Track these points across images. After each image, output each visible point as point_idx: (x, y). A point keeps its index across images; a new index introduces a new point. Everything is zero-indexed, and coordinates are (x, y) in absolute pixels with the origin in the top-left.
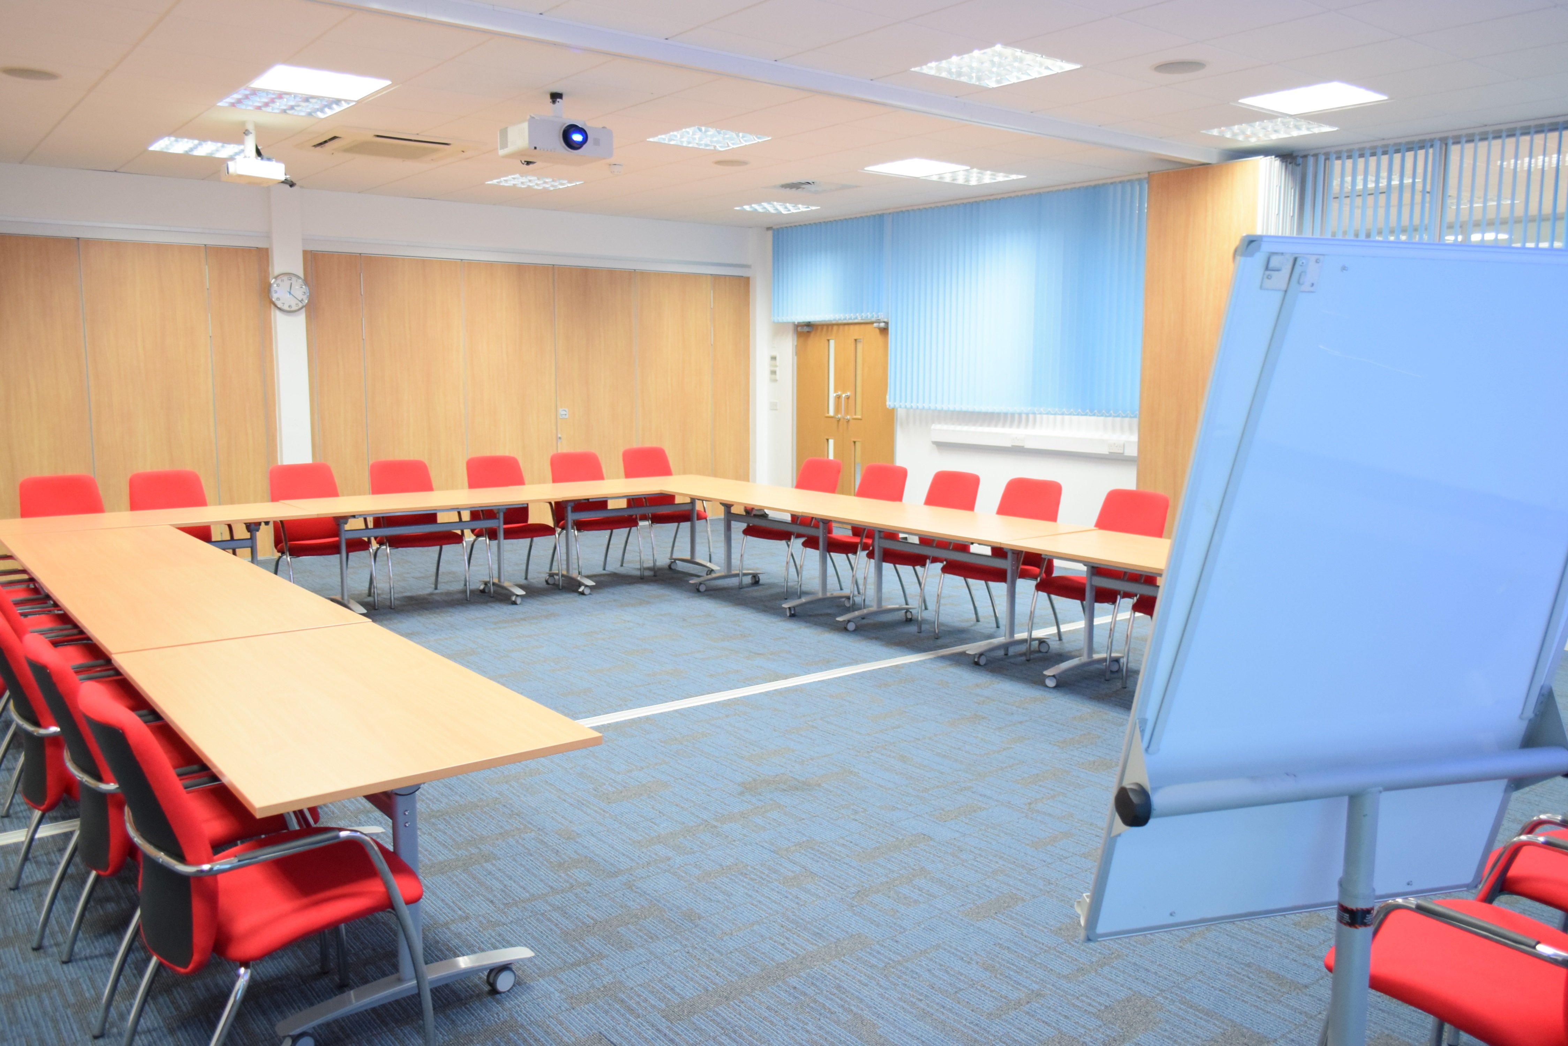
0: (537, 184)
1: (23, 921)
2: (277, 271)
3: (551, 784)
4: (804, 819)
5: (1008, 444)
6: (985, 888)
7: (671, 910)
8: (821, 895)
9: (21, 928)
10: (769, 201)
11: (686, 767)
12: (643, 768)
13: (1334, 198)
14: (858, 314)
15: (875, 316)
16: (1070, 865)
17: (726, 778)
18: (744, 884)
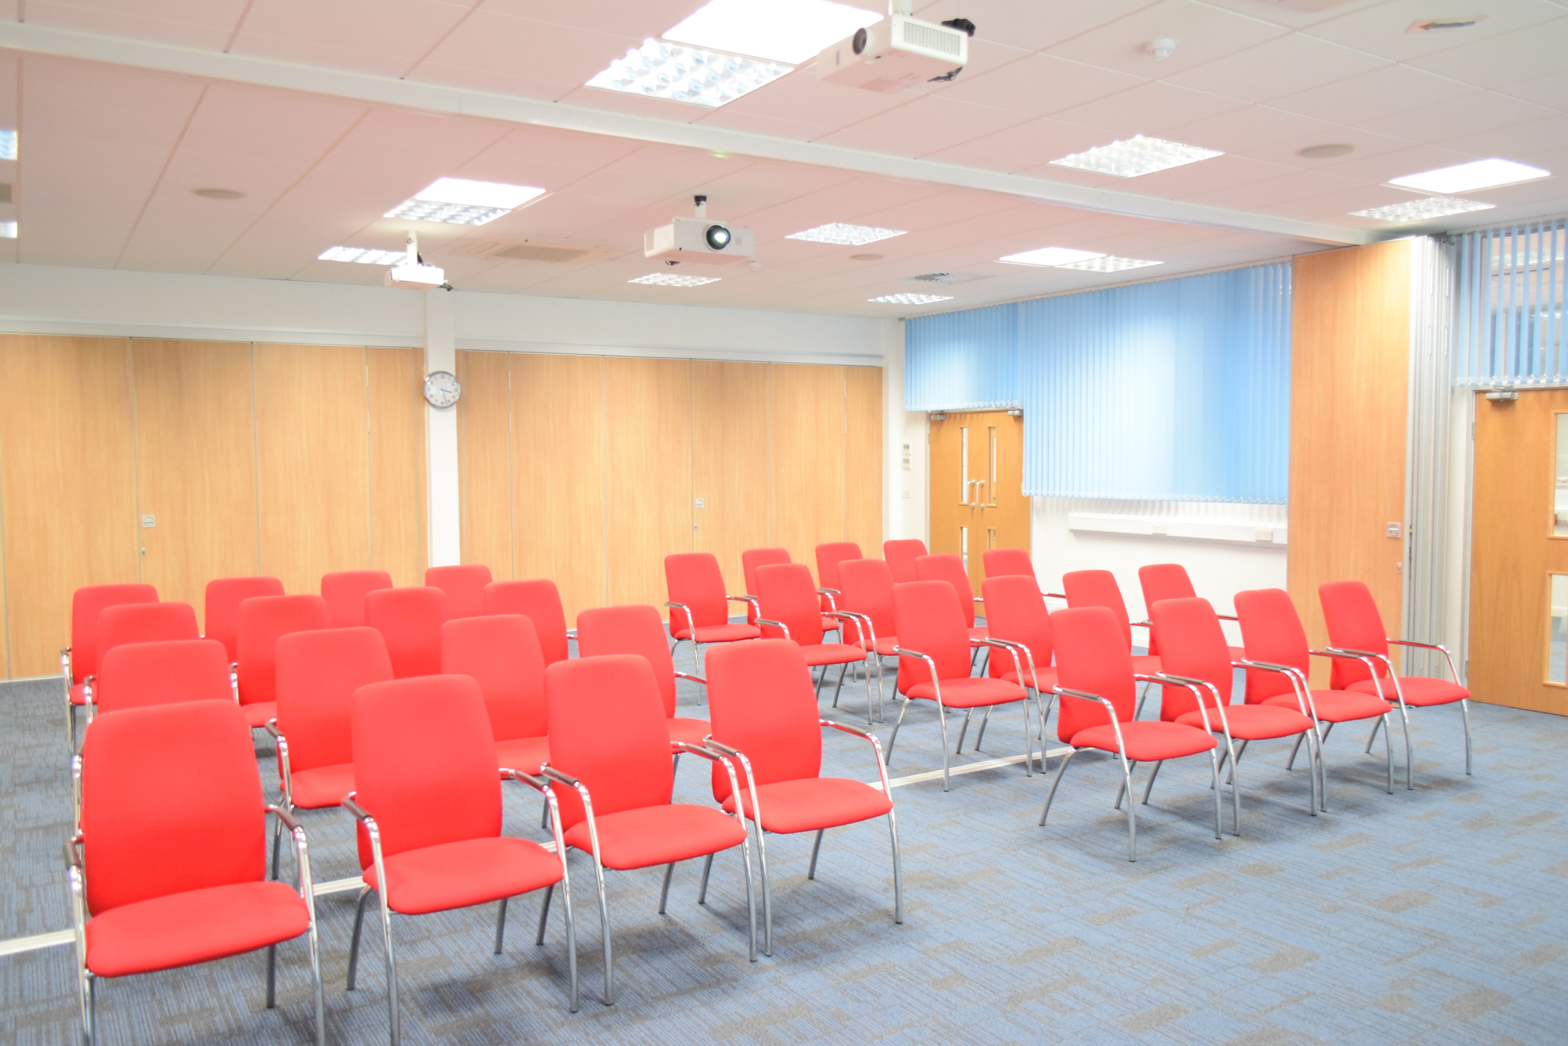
0: (677, 282)
1: (196, 998)
2: (431, 370)
3: (694, 876)
4: (951, 919)
5: (1149, 531)
6: (1144, 997)
7: (820, 1009)
8: (972, 999)
9: (194, 1005)
10: (902, 292)
11: (829, 861)
12: (785, 862)
13: (1493, 276)
14: (992, 402)
15: (1010, 404)
16: (1235, 975)
17: (869, 874)
18: (893, 985)
